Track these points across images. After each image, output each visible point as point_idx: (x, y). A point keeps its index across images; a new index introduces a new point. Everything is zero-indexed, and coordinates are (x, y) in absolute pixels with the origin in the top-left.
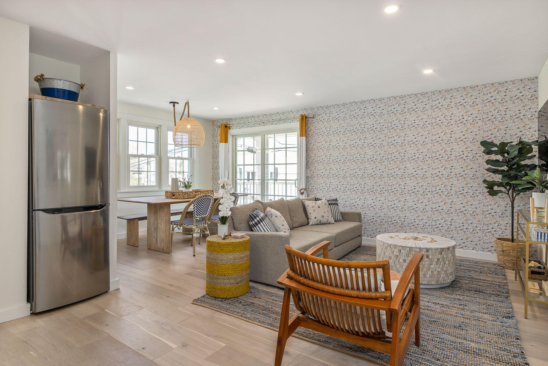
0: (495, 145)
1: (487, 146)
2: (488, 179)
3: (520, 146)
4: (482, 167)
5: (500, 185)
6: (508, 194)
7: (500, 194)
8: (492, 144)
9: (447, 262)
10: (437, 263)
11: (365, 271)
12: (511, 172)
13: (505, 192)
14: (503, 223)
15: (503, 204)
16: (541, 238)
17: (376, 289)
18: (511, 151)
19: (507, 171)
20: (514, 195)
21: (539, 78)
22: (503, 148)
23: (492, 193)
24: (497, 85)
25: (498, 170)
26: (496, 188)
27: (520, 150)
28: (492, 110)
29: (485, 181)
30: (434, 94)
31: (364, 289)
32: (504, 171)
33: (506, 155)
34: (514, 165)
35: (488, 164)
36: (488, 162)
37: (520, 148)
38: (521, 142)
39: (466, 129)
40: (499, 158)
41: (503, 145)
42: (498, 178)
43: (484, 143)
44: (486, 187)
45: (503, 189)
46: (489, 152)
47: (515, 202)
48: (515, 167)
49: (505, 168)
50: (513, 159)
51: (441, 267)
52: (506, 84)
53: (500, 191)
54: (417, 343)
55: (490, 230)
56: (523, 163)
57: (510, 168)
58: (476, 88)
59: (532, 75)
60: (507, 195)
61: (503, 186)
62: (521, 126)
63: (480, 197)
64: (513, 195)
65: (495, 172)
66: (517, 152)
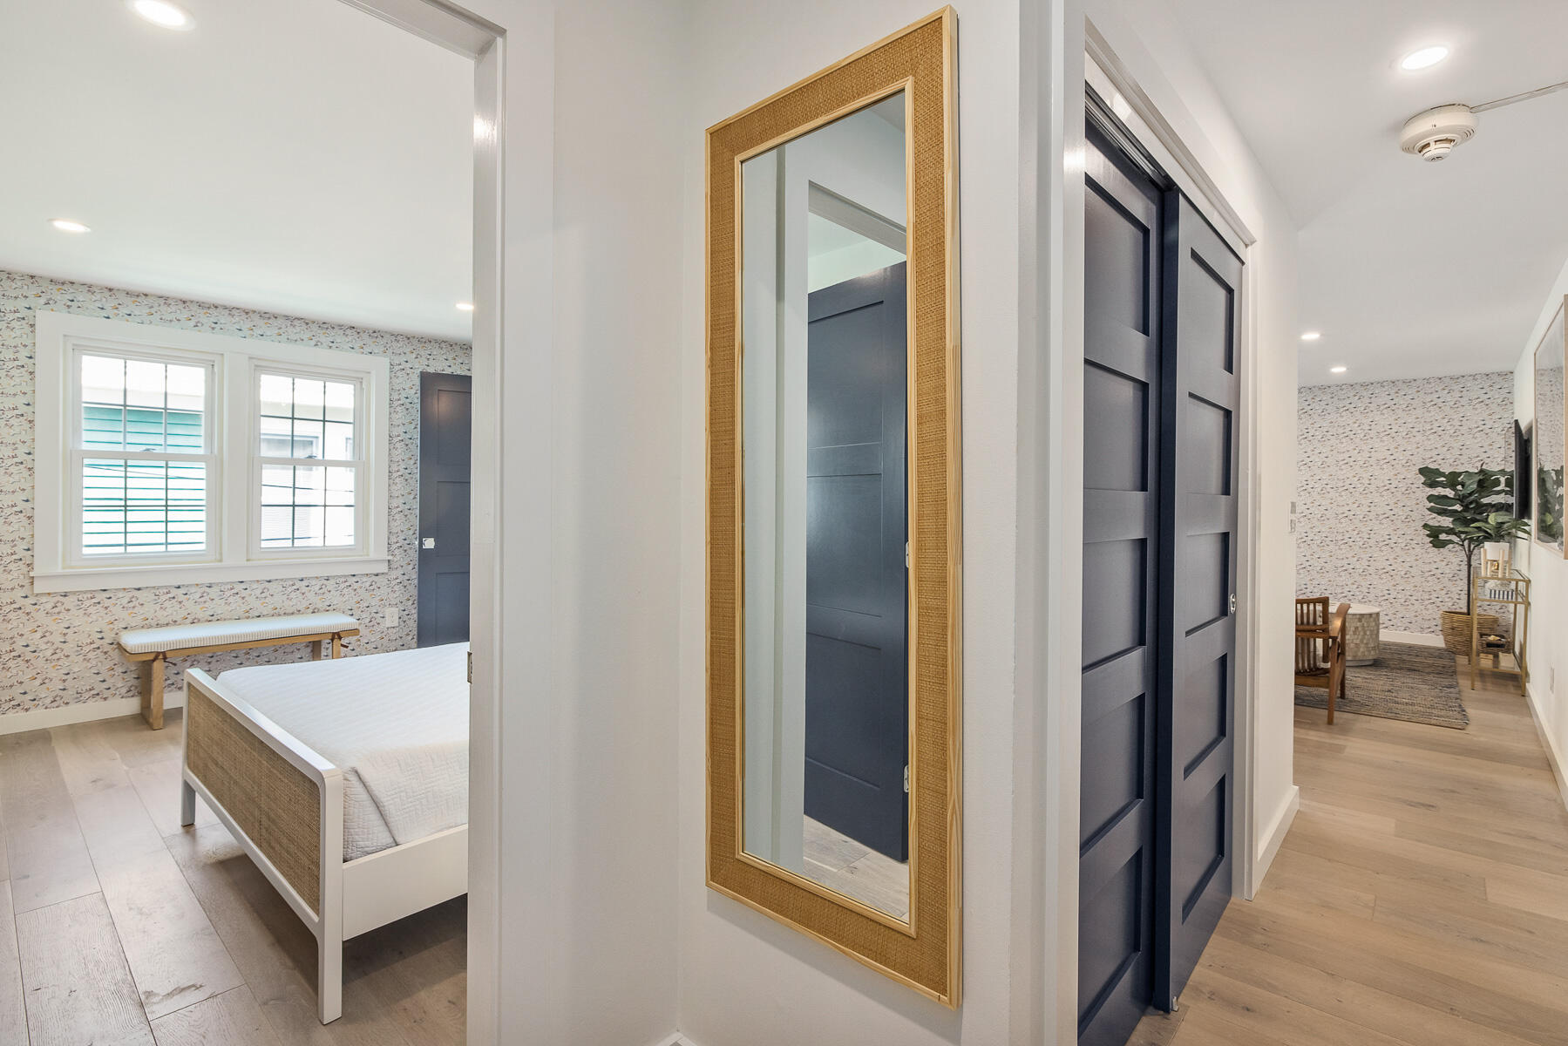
0: (1443, 474)
1: (1430, 476)
2: (1431, 523)
3: (1481, 477)
4: (1421, 506)
5: (1450, 531)
6: (1463, 545)
7: (1451, 546)
8: (1437, 472)
9: (1368, 633)
10: (1355, 633)
11: (1305, 606)
12: (1466, 514)
13: (1457, 543)
14: (1455, 590)
15: (1456, 561)
16: (1508, 598)
17: (1315, 623)
18: (1468, 483)
19: (1461, 511)
20: (1472, 546)
21: (1516, 372)
22: (1453, 480)
23: (1438, 544)
24: (1447, 380)
25: (1446, 510)
26: (1443, 537)
27: (1481, 483)
28: (1438, 418)
29: (1425, 526)
30: (1342, 390)
31: (1302, 623)
32: (1456, 511)
33: (1459, 487)
34: (1471, 503)
35: (1430, 502)
36: (1430, 498)
37: (1480, 480)
38: (1482, 471)
39: (1395, 445)
40: (1449, 493)
41: (1455, 475)
42: (1447, 522)
43: (1423, 471)
44: (1427, 535)
45: (1455, 539)
46: (1433, 485)
47: (1473, 557)
48: (1472, 506)
49: (1458, 507)
50: (1471, 494)
51: (1360, 637)
52: (1462, 380)
53: (1451, 542)
54: (1343, 696)
55: (1434, 600)
56: (1485, 501)
57: (1466, 508)
58: (1413, 384)
59: (1504, 368)
60: (1461, 548)
61: (1455, 534)
62: (1485, 444)
63: (1418, 549)
64: (1469, 546)
65: (1442, 513)
66: (1475, 486)
